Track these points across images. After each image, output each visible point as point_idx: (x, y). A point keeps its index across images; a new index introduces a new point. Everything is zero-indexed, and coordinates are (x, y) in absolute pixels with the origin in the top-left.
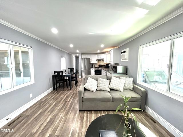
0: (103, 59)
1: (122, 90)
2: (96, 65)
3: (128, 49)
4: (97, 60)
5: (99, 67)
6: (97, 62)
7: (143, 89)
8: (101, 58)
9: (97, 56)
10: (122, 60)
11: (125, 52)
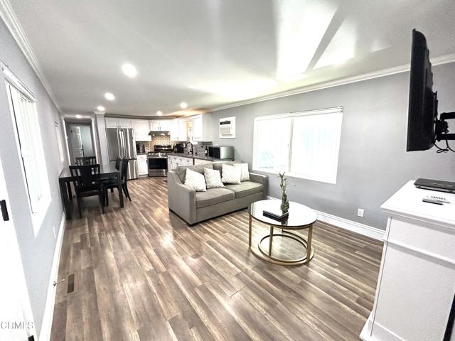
0: (167, 132)
1: (240, 183)
2: (147, 146)
3: (234, 118)
4: (149, 134)
5: (155, 150)
6: (149, 139)
7: (264, 176)
8: (162, 130)
9: (150, 124)
10: (221, 137)
11: (229, 122)
